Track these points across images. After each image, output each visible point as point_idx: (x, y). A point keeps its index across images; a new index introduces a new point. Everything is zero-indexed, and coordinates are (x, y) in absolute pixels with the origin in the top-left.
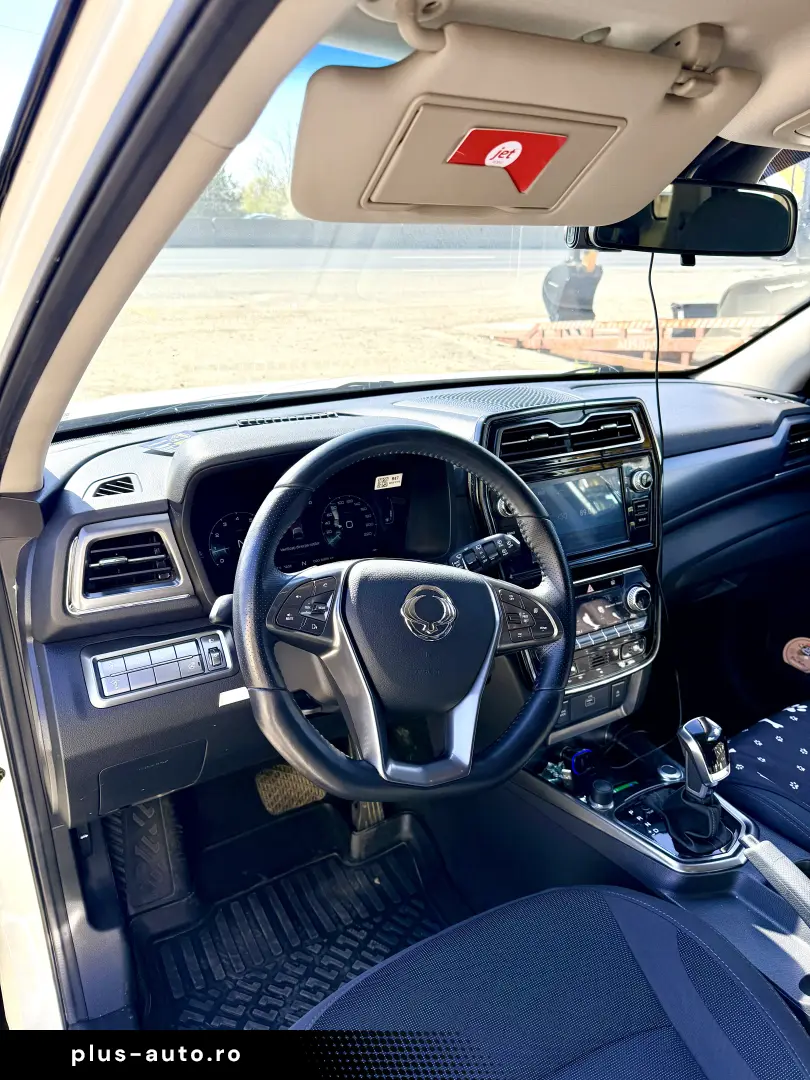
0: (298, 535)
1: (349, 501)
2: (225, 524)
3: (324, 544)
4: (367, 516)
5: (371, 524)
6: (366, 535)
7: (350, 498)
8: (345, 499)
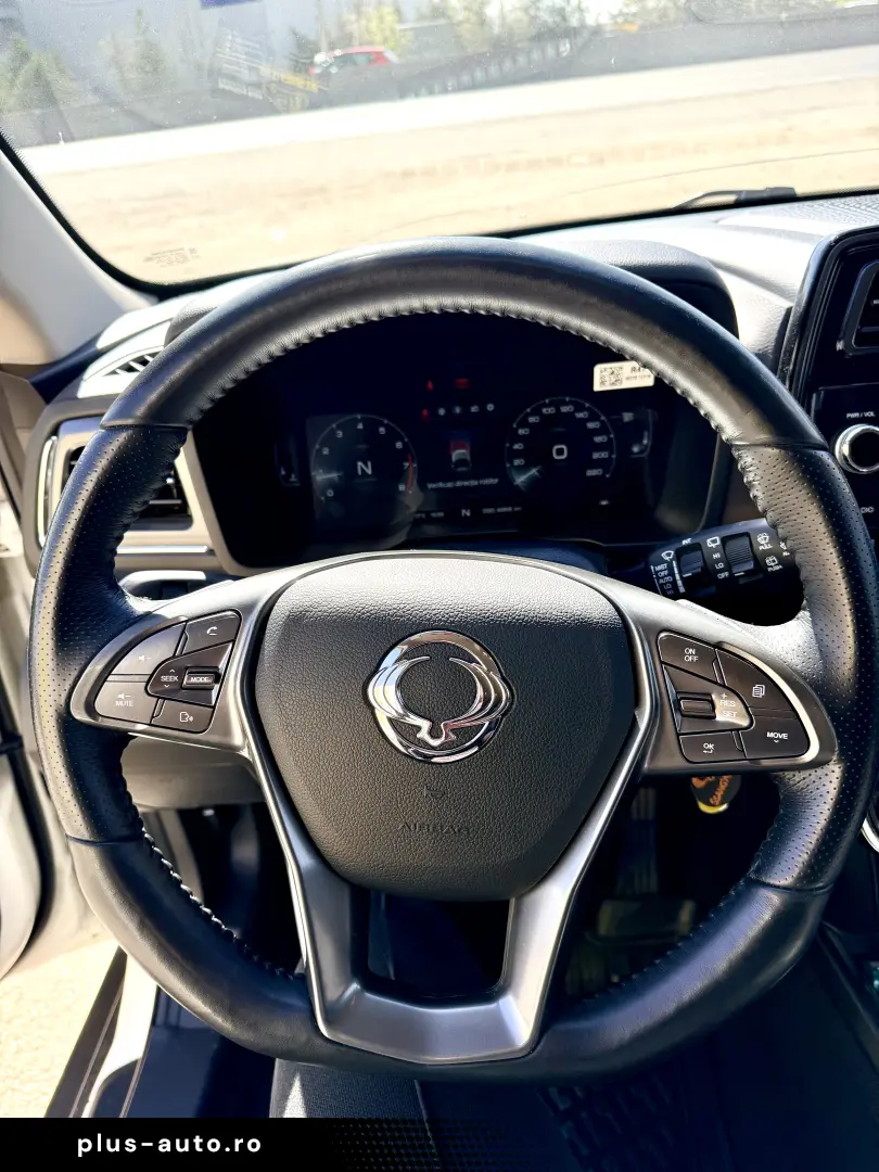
0: (461, 462)
1: (564, 409)
2: (340, 434)
3: (507, 481)
4: (598, 439)
5: (604, 455)
6: (591, 473)
7: (566, 404)
8: (557, 405)
